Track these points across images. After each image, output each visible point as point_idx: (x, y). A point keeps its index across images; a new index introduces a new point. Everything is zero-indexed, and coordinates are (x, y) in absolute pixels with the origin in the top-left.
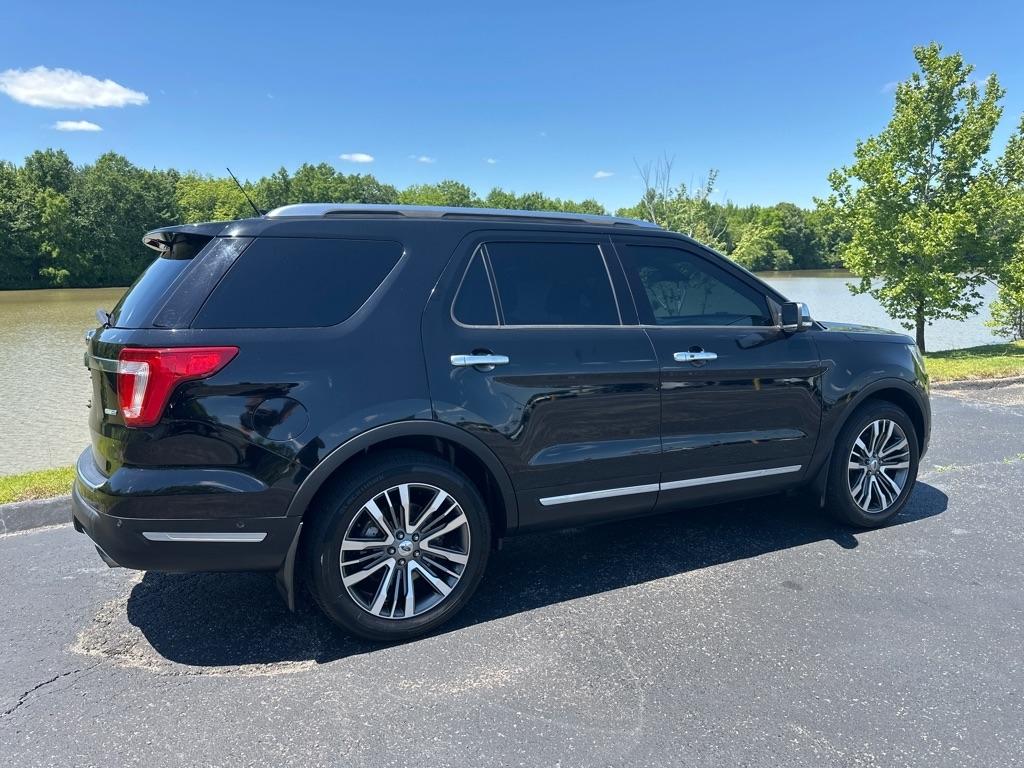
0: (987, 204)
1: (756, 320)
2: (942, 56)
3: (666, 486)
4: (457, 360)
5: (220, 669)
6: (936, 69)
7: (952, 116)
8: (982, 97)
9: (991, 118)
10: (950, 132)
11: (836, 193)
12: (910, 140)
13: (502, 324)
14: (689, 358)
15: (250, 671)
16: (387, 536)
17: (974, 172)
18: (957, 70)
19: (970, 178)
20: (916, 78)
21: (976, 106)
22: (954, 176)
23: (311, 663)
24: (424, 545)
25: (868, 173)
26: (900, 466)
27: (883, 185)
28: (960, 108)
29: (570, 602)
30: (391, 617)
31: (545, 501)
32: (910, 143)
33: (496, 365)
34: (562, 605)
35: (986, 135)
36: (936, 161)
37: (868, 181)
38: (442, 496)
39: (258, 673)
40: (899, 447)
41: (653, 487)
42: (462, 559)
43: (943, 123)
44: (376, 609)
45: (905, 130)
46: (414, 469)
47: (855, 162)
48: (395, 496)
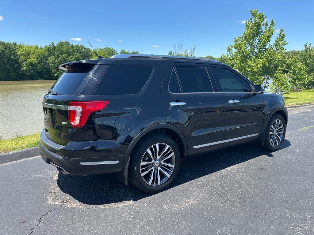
0: (271, 57)
1: (246, 91)
2: (258, 13)
3: (226, 141)
4: (172, 104)
5: (103, 206)
6: (256, 17)
7: (261, 31)
8: (269, 25)
9: (272, 32)
10: (260, 35)
11: (229, 53)
12: (250, 37)
13: (182, 92)
14: (233, 102)
15: (113, 205)
16: (152, 160)
17: (267, 47)
18: (262, 17)
19: (266, 49)
20: (251, 19)
21: (268, 28)
22: (261, 48)
23: (131, 201)
24: (162, 162)
25: (238, 47)
26: (281, 133)
27: (242, 51)
28: (263, 28)
29: (201, 177)
30: (154, 185)
31: (195, 147)
32: (250, 38)
33: (182, 105)
34: (200, 179)
35: (270, 37)
36: (256, 44)
37: (238, 49)
38: (168, 147)
39: (116, 206)
40: (281, 127)
41: (222, 142)
42: (172, 166)
43: (259, 33)
44: (150, 183)
45: (248, 35)
46: (161, 139)
47: (234, 44)
48: (155, 147)
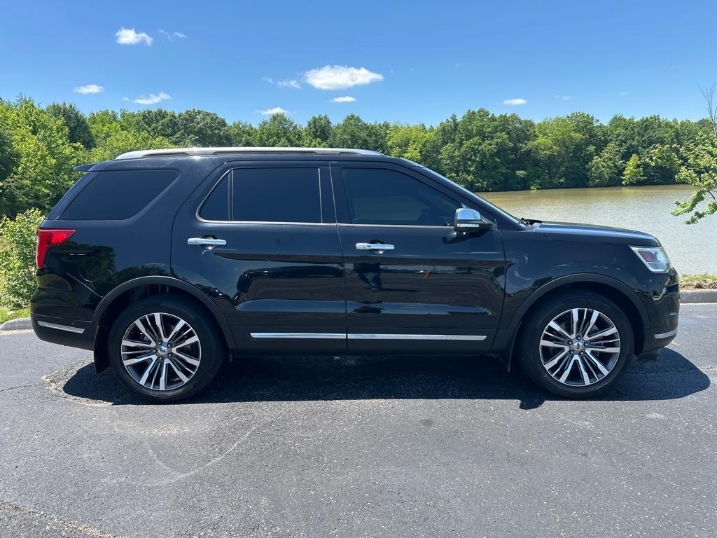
4: (191, 241)
13: (231, 220)
16: (151, 341)
24: (174, 350)
26: (609, 350)
30: (151, 388)
31: (254, 335)
33: (217, 245)
40: (607, 334)
41: (342, 336)
42: (196, 363)
48: (152, 319)
